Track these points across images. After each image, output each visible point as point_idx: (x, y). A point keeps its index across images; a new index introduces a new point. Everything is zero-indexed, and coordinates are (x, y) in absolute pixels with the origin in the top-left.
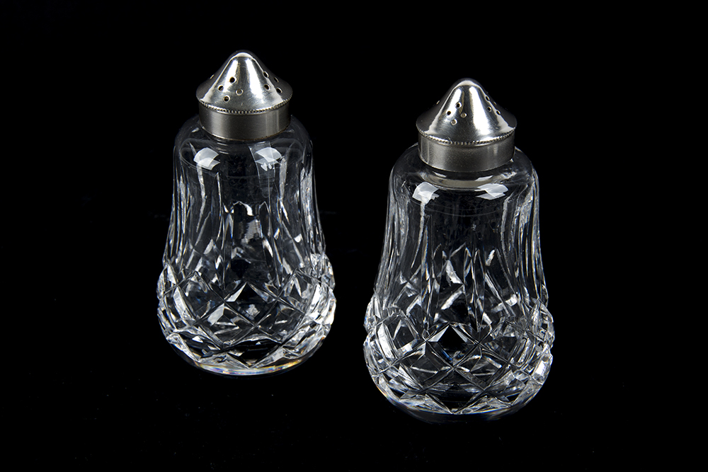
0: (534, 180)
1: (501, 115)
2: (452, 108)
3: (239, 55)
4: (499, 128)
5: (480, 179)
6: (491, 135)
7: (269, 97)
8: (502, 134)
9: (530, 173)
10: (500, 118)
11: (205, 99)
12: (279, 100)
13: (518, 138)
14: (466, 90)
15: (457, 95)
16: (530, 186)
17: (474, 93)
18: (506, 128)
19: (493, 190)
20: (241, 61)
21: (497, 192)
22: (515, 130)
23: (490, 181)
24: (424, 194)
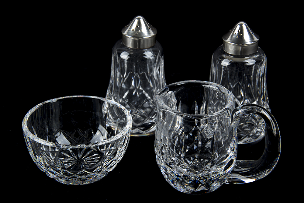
0: (265, 58)
1: (254, 34)
2: (236, 32)
3: (138, 17)
4: (253, 39)
5: (246, 58)
6: (250, 42)
7: (149, 33)
8: (255, 41)
9: (264, 55)
10: (253, 35)
11: (125, 33)
12: (152, 34)
13: (259, 43)
14: (241, 25)
15: (238, 27)
16: (264, 60)
17: (244, 26)
18: (256, 39)
19: (250, 62)
20: (139, 19)
21: (252, 62)
22: (259, 40)
23: (249, 59)
24: (225, 63)
